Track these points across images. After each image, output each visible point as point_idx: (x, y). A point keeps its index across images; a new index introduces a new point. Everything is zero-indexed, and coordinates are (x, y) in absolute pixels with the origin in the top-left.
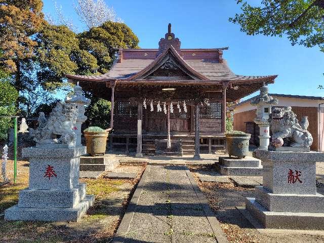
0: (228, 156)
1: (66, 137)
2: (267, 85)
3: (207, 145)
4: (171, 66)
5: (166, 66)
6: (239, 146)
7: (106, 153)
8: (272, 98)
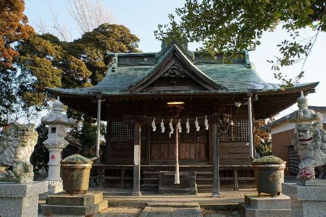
0: (257, 193)
1: (19, 168)
2: (305, 95)
3: (231, 178)
4: (178, 73)
5: (171, 74)
6: (271, 179)
7: (88, 190)
8: (314, 112)
